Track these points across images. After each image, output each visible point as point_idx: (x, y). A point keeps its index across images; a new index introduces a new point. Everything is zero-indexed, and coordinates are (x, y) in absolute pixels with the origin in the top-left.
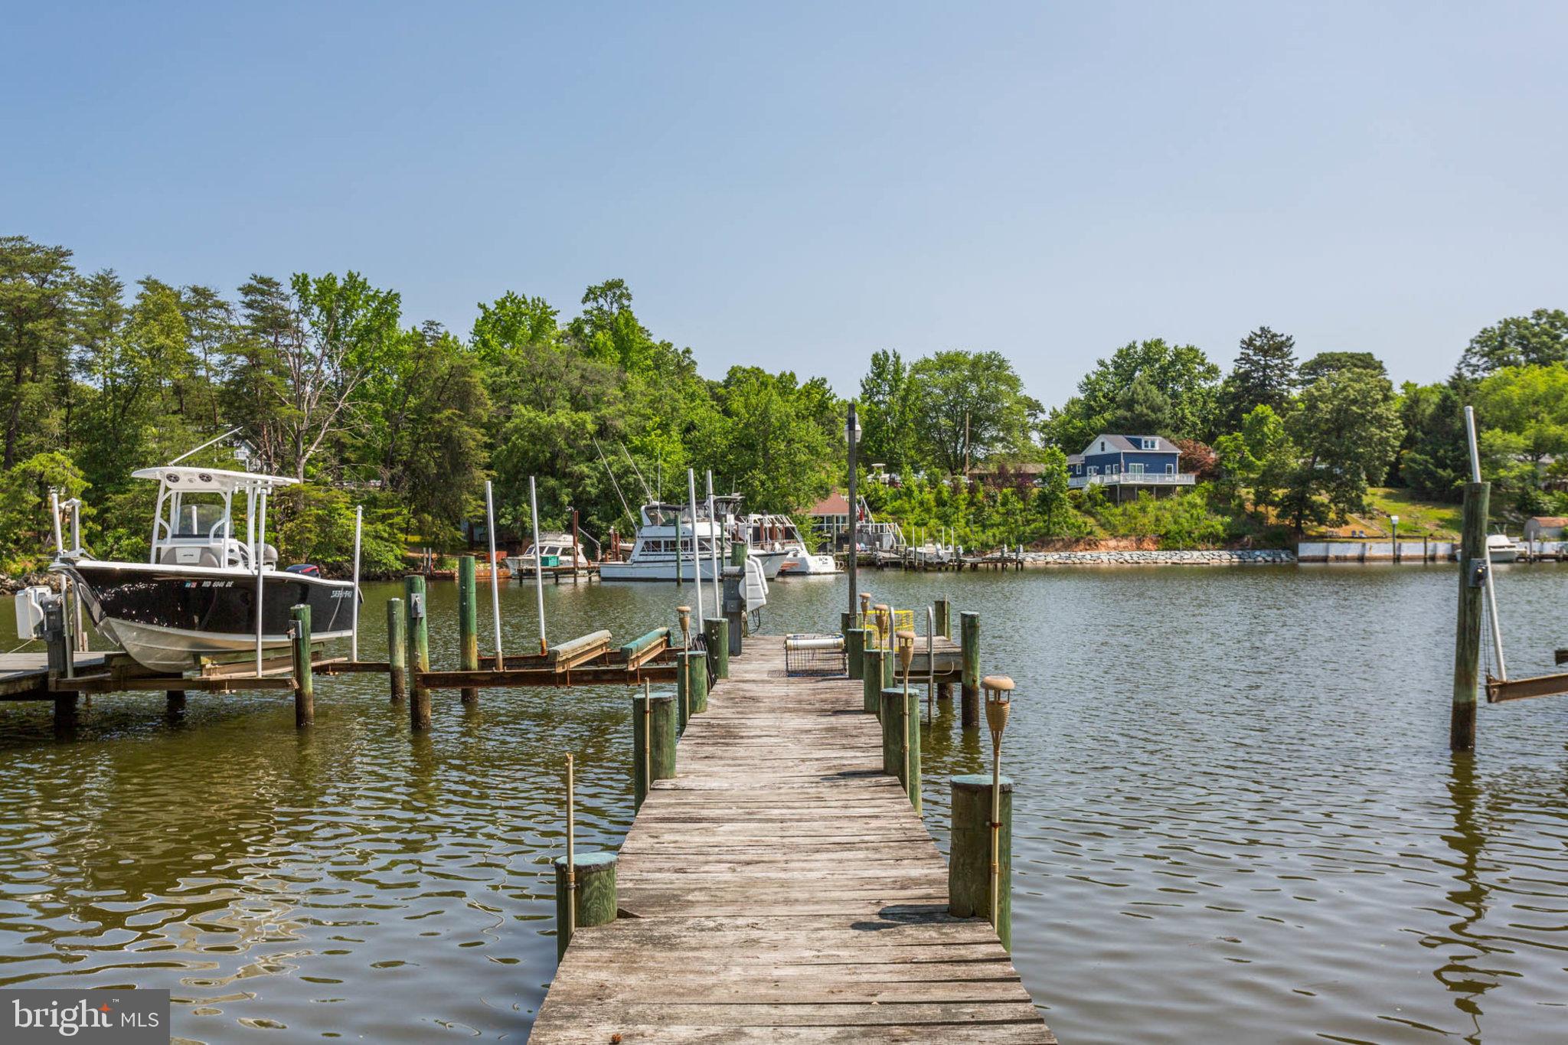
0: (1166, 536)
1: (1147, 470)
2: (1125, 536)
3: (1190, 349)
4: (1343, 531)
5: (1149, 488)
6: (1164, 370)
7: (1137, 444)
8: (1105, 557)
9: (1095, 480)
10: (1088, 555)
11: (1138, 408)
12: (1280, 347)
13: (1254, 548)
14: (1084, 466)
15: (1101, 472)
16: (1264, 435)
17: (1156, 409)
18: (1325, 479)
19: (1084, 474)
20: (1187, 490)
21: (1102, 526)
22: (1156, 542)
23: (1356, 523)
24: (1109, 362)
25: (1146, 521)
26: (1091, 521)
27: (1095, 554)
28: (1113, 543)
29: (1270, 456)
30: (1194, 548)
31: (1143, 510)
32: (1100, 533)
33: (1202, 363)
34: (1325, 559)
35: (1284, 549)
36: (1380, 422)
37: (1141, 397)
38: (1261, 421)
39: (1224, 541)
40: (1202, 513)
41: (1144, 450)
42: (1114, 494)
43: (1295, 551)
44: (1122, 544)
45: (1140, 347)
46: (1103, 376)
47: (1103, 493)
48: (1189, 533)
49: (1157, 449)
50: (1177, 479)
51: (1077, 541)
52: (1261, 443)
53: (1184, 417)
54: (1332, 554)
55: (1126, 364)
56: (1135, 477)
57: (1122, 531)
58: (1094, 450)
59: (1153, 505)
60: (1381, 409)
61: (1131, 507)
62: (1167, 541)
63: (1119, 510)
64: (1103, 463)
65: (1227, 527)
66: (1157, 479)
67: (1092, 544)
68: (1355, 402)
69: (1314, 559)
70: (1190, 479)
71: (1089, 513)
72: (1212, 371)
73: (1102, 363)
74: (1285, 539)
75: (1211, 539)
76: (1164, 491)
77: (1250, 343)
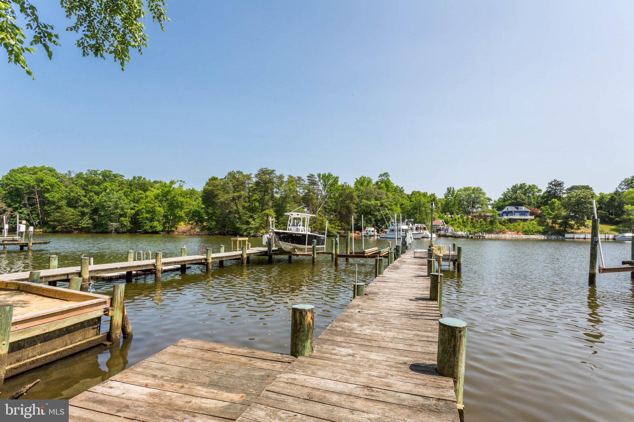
0: (525, 231)
1: (520, 215)
2: (514, 231)
3: (533, 185)
4: (579, 231)
5: (521, 219)
6: (526, 190)
7: (517, 208)
8: (508, 236)
9: (505, 217)
10: (503, 235)
11: (518, 200)
12: (560, 184)
13: (551, 235)
14: (502, 214)
15: (507, 215)
16: (555, 206)
17: (523, 200)
18: (573, 218)
19: (502, 216)
20: (532, 220)
21: (507, 228)
22: (522, 233)
23: (583, 229)
24: (510, 189)
25: (520, 228)
26: (504, 227)
27: (505, 235)
28: (510, 233)
29: (556, 212)
30: (533, 235)
31: (519, 225)
32: (507, 230)
33: (537, 188)
34: (573, 238)
35: (561, 235)
36: (591, 203)
37: (519, 197)
38: (554, 203)
39: (542, 233)
40: (536, 226)
41: (519, 210)
42: (510, 221)
43: (564, 236)
44: (513, 233)
45: (519, 185)
46: (508, 192)
47: (508, 220)
48: (532, 231)
49: (523, 210)
50: (529, 217)
51: (500, 232)
52: (554, 208)
53: (531, 202)
54: (575, 237)
55: (515, 189)
56: (517, 217)
57: (513, 230)
58: (505, 210)
59: (522, 224)
60: (591, 200)
61: (515, 224)
62: (526, 232)
63: (512, 225)
64: (507, 213)
65: (544, 229)
66: (523, 217)
67: (504, 233)
68: (582, 198)
69: (570, 238)
70: (533, 217)
71: (503, 225)
72: (540, 191)
73: (508, 189)
74: (561, 233)
75: (539, 232)
76: (525, 220)
77: (551, 183)
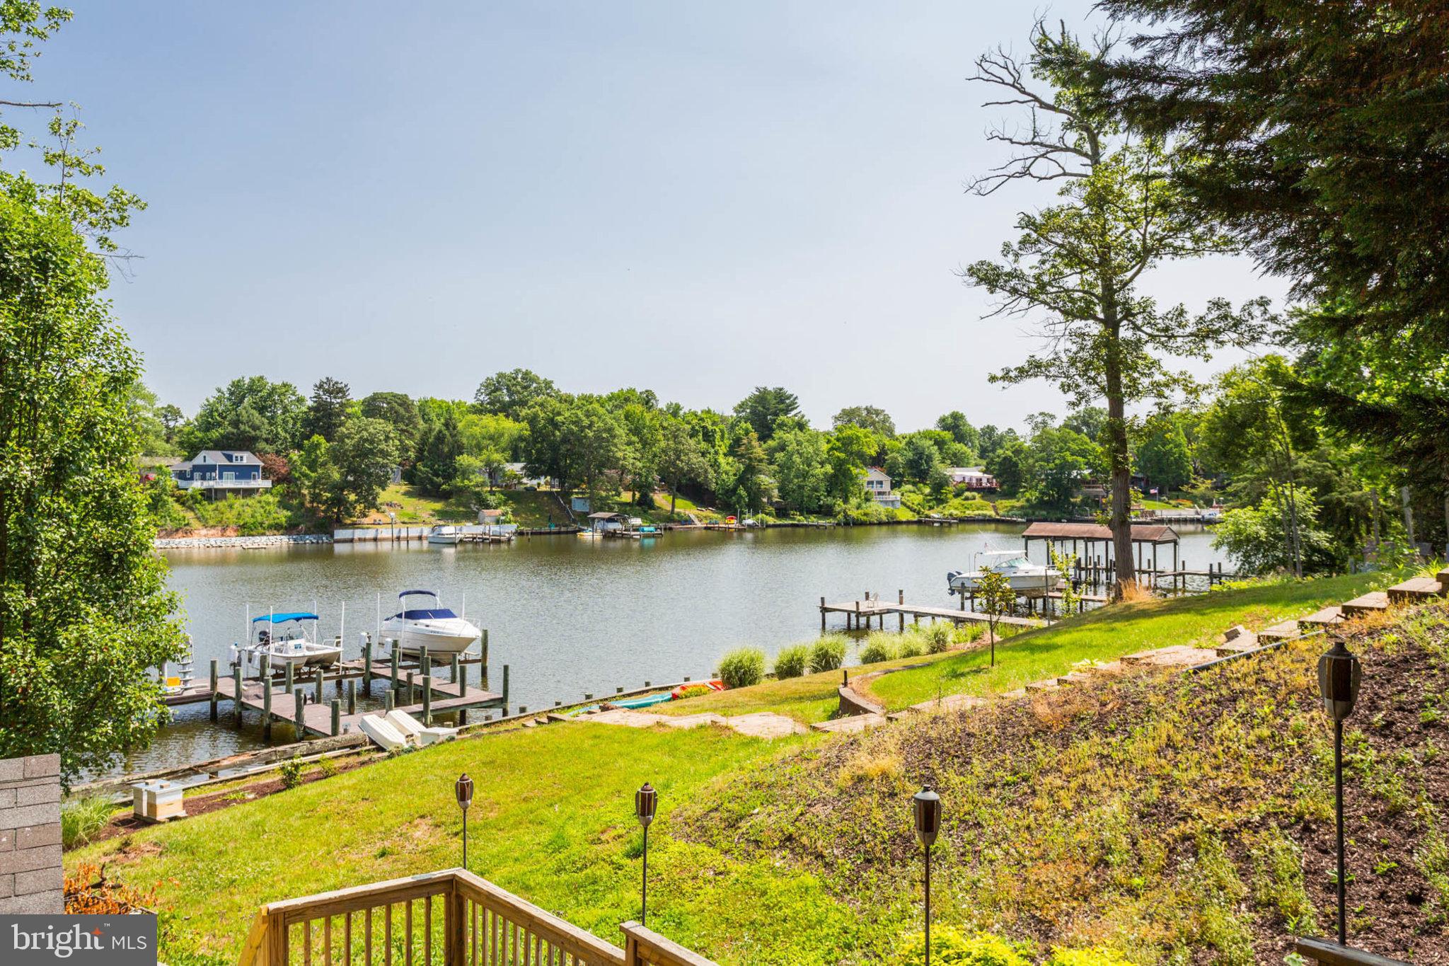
0: (244, 526)
1: (237, 478)
2: (213, 527)
3: (285, 385)
4: (365, 520)
5: (236, 492)
6: (264, 399)
7: (229, 458)
8: (196, 543)
9: (197, 485)
10: (183, 541)
11: (242, 427)
12: (340, 390)
13: (306, 533)
14: (192, 472)
15: (203, 478)
16: (317, 456)
17: (255, 428)
18: (354, 487)
19: (192, 478)
20: (267, 491)
21: (198, 518)
22: (236, 531)
23: (373, 515)
24: (224, 389)
25: (230, 516)
26: (190, 515)
27: (188, 540)
28: (204, 532)
29: (320, 471)
30: (263, 534)
31: (231, 507)
32: (195, 524)
33: (293, 394)
34: (352, 541)
35: (326, 533)
36: (385, 454)
37: (245, 419)
38: (317, 446)
39: (286, 528)
40: (272, 508)
41: (235, 463)
42: (210, 495)
43: (332, 536)
44: (213, 531)
45: (247, 381)
46: (219, 400)
47: (202, 494)
48: (261, 524)
49: (245, 462)
50: (261, 483)
51: (177, 530)
52: (315, 461)
53: (277, 433)
54: (356, 537)
55: (238, 392)
56: (229, 483)
57: (211, 523)
58: (198, 460)
59: (239, 502)
60: (383, 446)
61: (222, 504)
62: (245, 529)
63: (213, 506)
64: (205, 471)
65: (289, 518)
66: (243, 484)
67: (188, 533)
69: (345, 541)
70: (268, 484)
71: (192, 509)
72: (300, 401)
73: (219, 390)
74: (326, 526)
75: (277, 527)
76: (248, 493)
77: (321, 386)
